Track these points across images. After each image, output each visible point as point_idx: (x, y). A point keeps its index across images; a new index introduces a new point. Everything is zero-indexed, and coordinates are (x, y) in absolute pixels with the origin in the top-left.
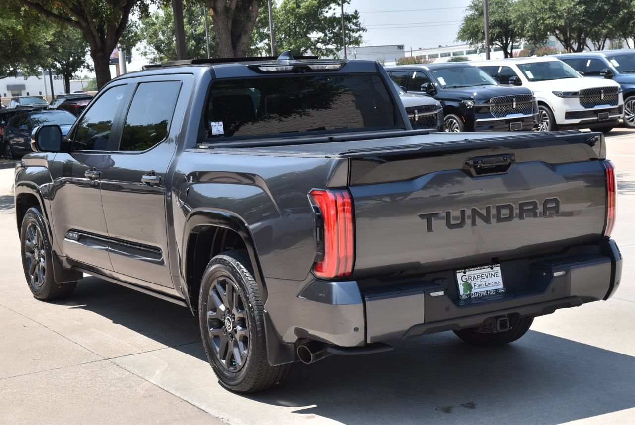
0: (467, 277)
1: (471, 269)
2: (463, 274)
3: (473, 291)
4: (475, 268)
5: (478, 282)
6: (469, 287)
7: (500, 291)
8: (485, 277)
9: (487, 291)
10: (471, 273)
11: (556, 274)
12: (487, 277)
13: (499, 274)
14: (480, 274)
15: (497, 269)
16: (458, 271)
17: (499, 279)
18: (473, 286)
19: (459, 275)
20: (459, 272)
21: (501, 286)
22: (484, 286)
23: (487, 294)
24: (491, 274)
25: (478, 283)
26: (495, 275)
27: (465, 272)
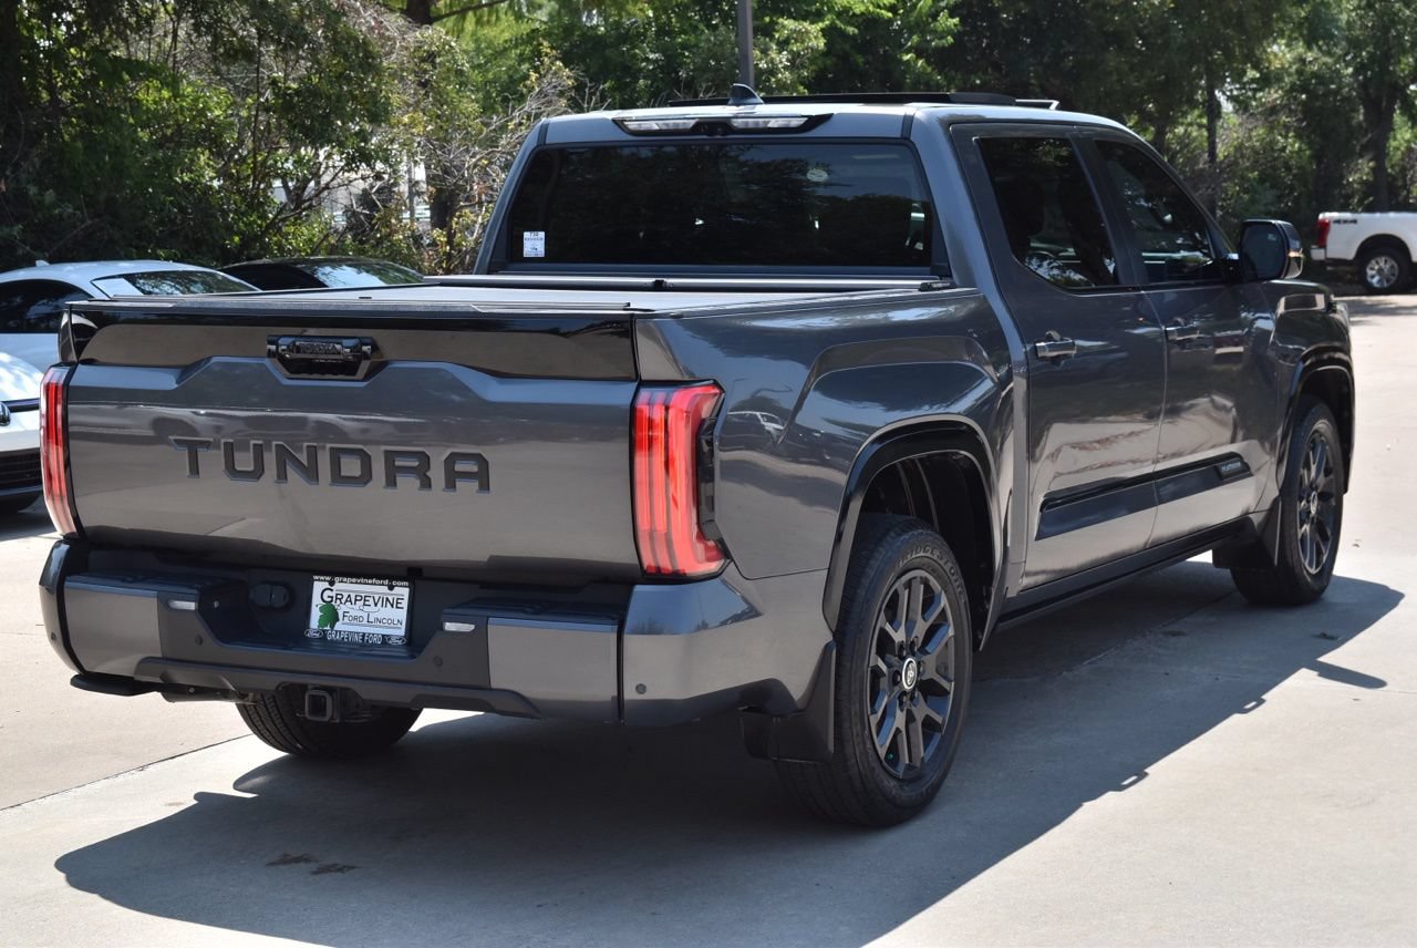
0: (333, 594)
1: (345, 580)
2: (326, 585)
3: (338, 626)
4: (354, 580)
5: (354, 610)
6: (331, 615)
7: (393, 641)
8: (371, 602)
9: (364, 634)
10: (344, 587)
11: (450, 626)
12: (376, 605)
13: (405, 604)
14: (363, 595)
15: (403, 592)
16: (316, 577)
17: (401, 615)
18: (341, 616)
19: (319, 586)
20: (319, 580)
21: (401, 632)
22: (365, 622)
23: (363, 639)
24: (387, 599)
25: (353, 613)
26: (396, 604)
27: (332, 583)
